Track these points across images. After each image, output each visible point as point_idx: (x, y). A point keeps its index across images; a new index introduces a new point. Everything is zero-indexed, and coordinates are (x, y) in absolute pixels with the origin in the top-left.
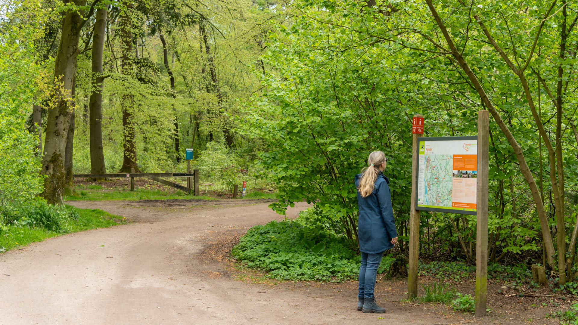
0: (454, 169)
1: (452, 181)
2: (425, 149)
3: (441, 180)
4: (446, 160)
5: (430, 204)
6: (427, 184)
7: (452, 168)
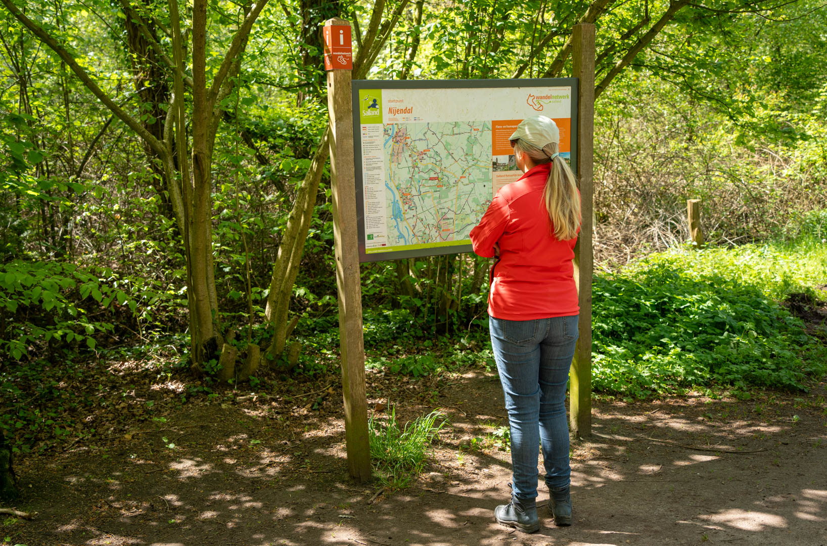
0: (495, 153)
1: (489, 180)
2: (385, 111)
3: (452, 181)
4: (467, 135)
5: (415, 241)
6: (398, 197)
7: (491, 149)
